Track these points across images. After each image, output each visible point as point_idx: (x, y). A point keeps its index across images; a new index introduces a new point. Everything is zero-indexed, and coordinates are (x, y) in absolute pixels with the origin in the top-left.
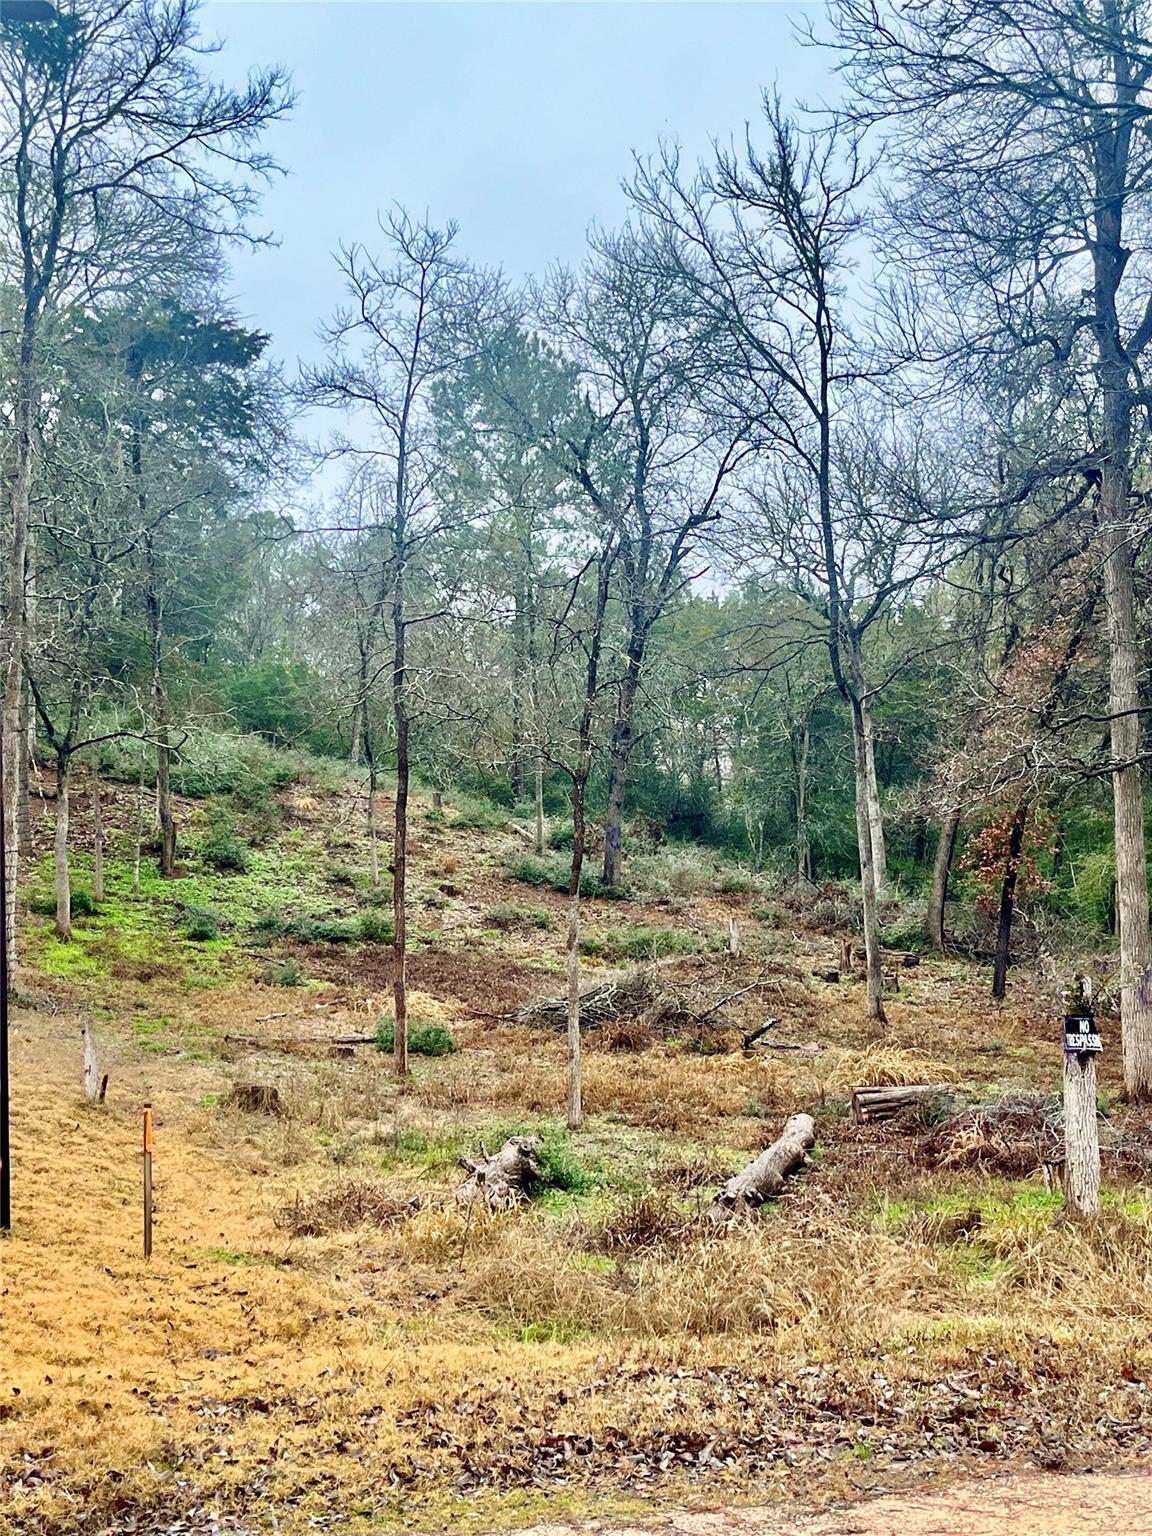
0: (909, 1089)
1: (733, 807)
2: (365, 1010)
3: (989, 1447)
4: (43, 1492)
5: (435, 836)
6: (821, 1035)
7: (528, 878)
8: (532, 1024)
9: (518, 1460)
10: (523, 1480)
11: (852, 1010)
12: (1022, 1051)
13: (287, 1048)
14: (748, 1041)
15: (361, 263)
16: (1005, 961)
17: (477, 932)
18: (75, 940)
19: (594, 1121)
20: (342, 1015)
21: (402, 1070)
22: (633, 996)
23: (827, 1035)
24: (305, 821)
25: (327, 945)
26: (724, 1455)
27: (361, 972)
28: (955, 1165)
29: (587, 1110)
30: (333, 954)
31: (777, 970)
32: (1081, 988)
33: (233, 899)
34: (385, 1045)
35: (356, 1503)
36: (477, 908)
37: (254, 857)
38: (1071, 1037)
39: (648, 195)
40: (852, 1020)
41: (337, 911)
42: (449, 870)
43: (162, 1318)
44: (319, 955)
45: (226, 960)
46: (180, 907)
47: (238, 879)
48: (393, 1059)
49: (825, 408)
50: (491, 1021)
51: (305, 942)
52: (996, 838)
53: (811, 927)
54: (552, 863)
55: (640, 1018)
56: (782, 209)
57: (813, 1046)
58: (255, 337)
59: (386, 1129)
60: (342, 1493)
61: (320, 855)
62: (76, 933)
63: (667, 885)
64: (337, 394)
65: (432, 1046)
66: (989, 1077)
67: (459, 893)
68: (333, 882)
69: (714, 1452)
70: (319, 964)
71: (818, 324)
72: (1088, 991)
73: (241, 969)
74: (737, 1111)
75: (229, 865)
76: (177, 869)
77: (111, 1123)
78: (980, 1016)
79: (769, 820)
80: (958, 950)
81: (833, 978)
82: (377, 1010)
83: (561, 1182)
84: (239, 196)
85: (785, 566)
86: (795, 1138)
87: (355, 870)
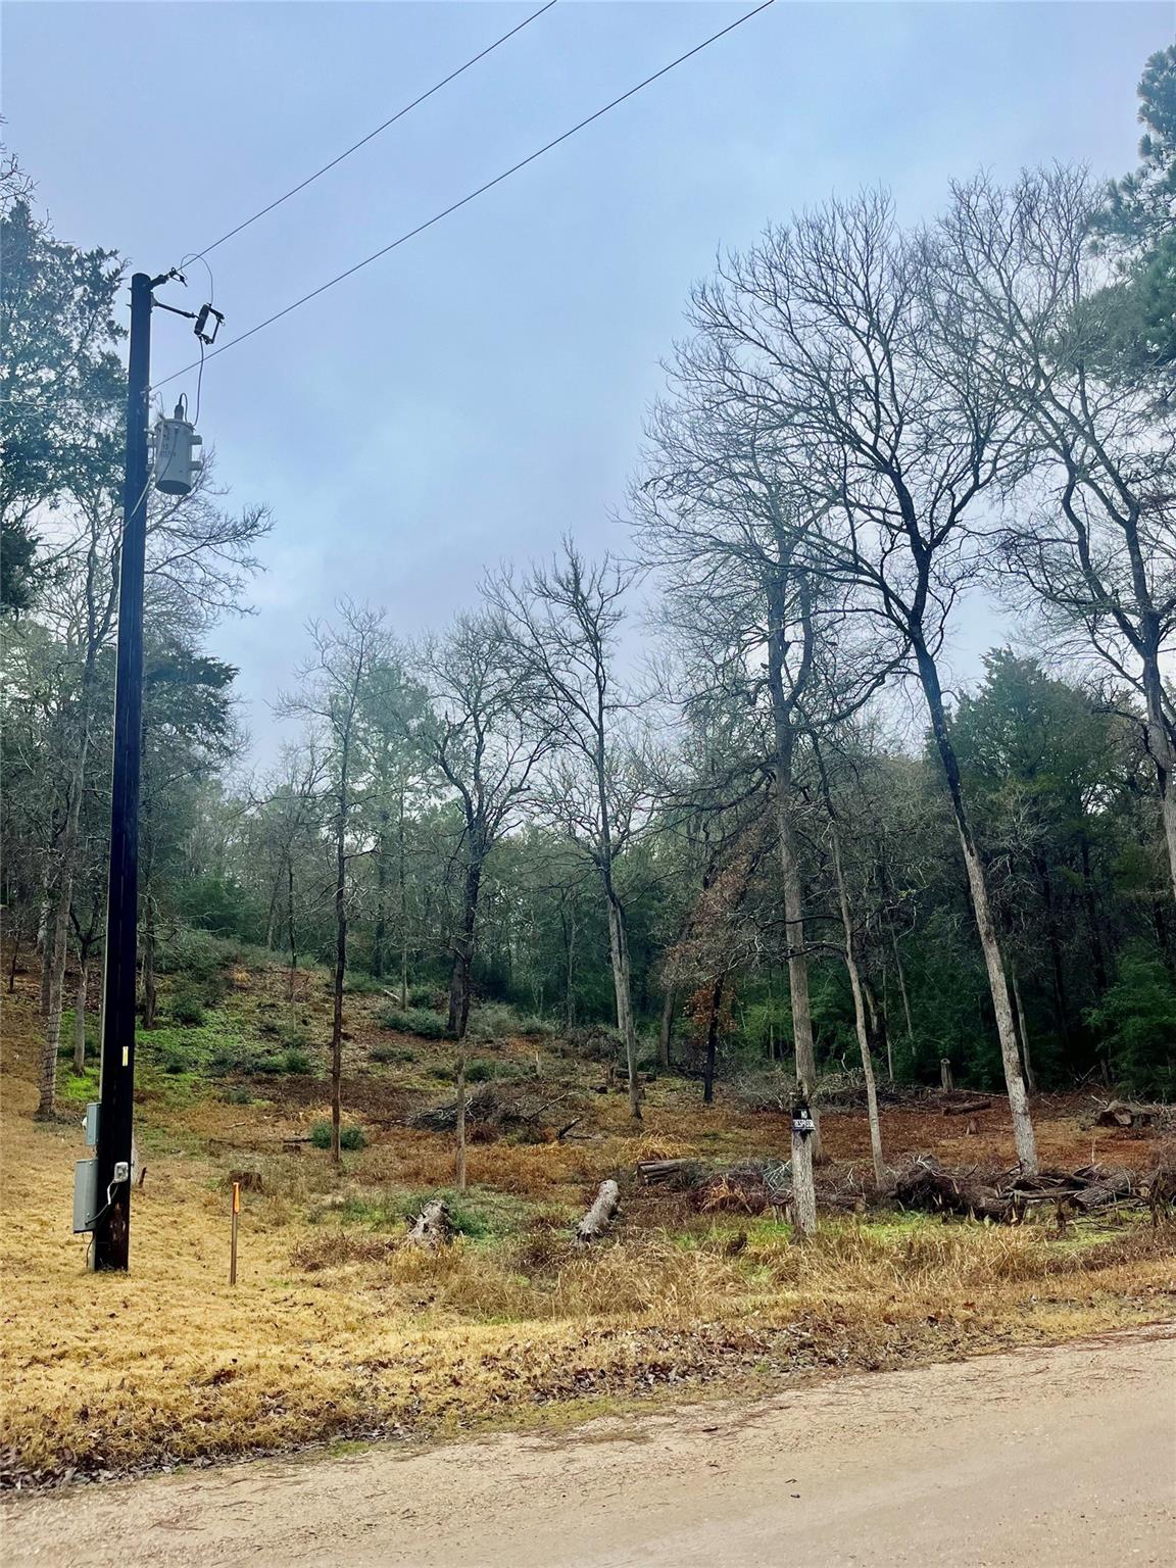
0: (673, 1162)
1: (523, 976)
2: (298, 1120)
3: (832, 1361)
4: (289, 1417)
6: (602, 1129)
7: (397, 1027)
8: (415, 1126)
9: (566, 1383)
10: (572, 1395)
11: (619, 1111)
12: (729, 1136)
13: (254, 1147)
14: (562, 1133)
15: (323, 630)
16: (709, 1077)
17: (365, 1065)
18: (87, 1075)
19: (472, 1190)
20: (282, 1123)
21: (337, 1160)
22: (483, 1106)
23: (605, 1129)
24: (242, 989)
25: (264, 1075)
26: (683, 1375)
27: (290, 1094)
28: (713, 1208)
29: (469, 1183)
30: (270, 1082)
31: (567, 1086)
32: (801, 1091)
33: (195, 1044)
34: (322, 1142)
35: (478, 1413)
36: (364, 1048)
37: (209, 1014)
38: (796, 1121)
39: (493, 593)
40: (620, 1119)
41: (268, 1051)
43: (268, 1322)
44: (259, 1082)
45: (195, 1086)
46: (159, 1050)
47: (198, 1029)
48: (328, 1153)
49: (601, 726)
50: (387, 1124)
51: (249, 1073)
52: (704, 996)
53: (585, 1057)
54: (413, 1016)
55: (489, 1120)
56: (575, 605)
57: (599, 1136)
58: (228, 669)
59: (340, 1199)
60: (469, 1408)
61: (254, 1012)
62: (87, 1069)
63: (491, 1029)
64: (304, 711)
65: (352, 1143)
66: (714, 1153)
67: (351, 1037)
68: (264, 1031)
69: (677, 1374)
70: (259, 1089)
71: (597, 675)
72: (806, 1092)
73: (207, 1092)
74: (563, 1181)
75: (192, 1020)
76: (155, 1023)
77: (150, 1202)
78: (699, 1112)
79: (546, 985)
80: (680, 1071)
81: (603, 1091)
82: (307, 1120)
83: (466, 1229)
84: (233, 583)
85: (562, 819)
86: (609, 1196)
87: (279, 1023)
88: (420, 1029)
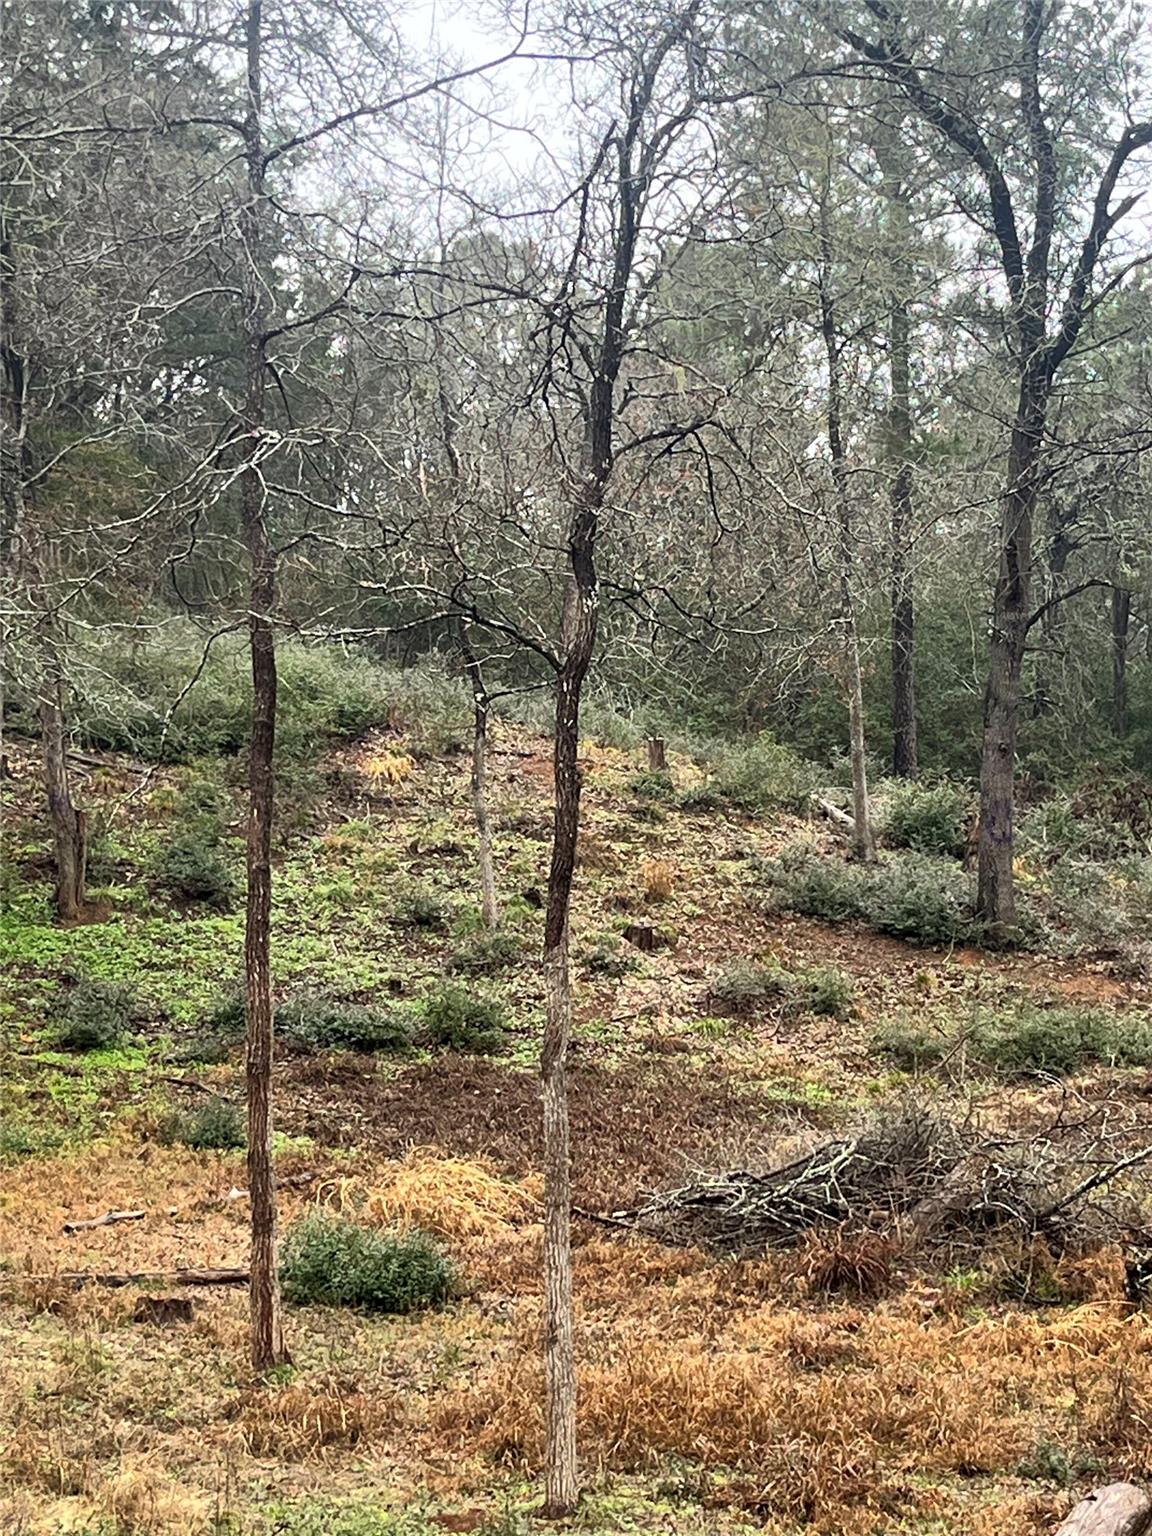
5: (644, 827)
7: (821, 909)
17: (679, 1025)
21: (264, 1354)
24: (378, 802)
25: (342, 1057)
30: (346, 1076)
33: (186, 965)
36: (696, 974)
41: (394, 986)
42: (656, 896)
44: (315, 1078)
46: (71, 982)
47: (210, 922)
51: (299, 1051)
54: (882, 875)
61: (391, 870)
63: (1124, 917)
67: (664, 942)
68: (404, 925)
70: (307, 1098)
75: (200, 893)
76: (90, 904)
87: (459, 898)
88: (890, 915)
